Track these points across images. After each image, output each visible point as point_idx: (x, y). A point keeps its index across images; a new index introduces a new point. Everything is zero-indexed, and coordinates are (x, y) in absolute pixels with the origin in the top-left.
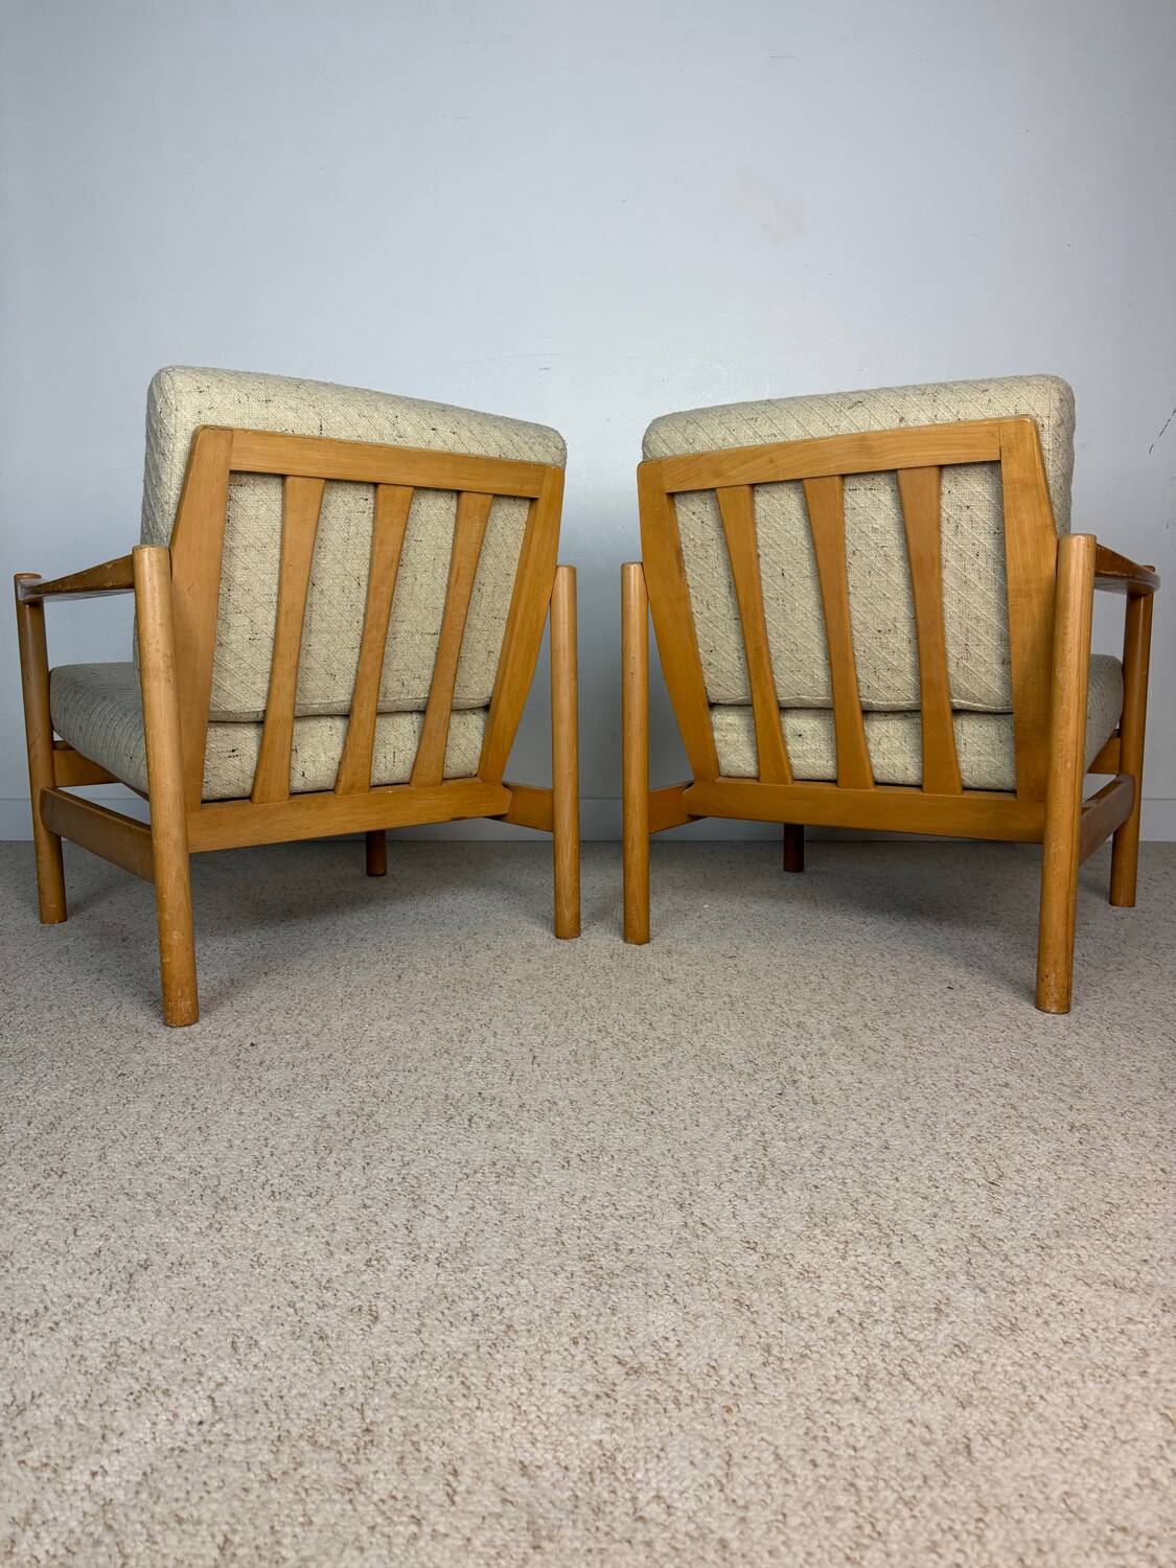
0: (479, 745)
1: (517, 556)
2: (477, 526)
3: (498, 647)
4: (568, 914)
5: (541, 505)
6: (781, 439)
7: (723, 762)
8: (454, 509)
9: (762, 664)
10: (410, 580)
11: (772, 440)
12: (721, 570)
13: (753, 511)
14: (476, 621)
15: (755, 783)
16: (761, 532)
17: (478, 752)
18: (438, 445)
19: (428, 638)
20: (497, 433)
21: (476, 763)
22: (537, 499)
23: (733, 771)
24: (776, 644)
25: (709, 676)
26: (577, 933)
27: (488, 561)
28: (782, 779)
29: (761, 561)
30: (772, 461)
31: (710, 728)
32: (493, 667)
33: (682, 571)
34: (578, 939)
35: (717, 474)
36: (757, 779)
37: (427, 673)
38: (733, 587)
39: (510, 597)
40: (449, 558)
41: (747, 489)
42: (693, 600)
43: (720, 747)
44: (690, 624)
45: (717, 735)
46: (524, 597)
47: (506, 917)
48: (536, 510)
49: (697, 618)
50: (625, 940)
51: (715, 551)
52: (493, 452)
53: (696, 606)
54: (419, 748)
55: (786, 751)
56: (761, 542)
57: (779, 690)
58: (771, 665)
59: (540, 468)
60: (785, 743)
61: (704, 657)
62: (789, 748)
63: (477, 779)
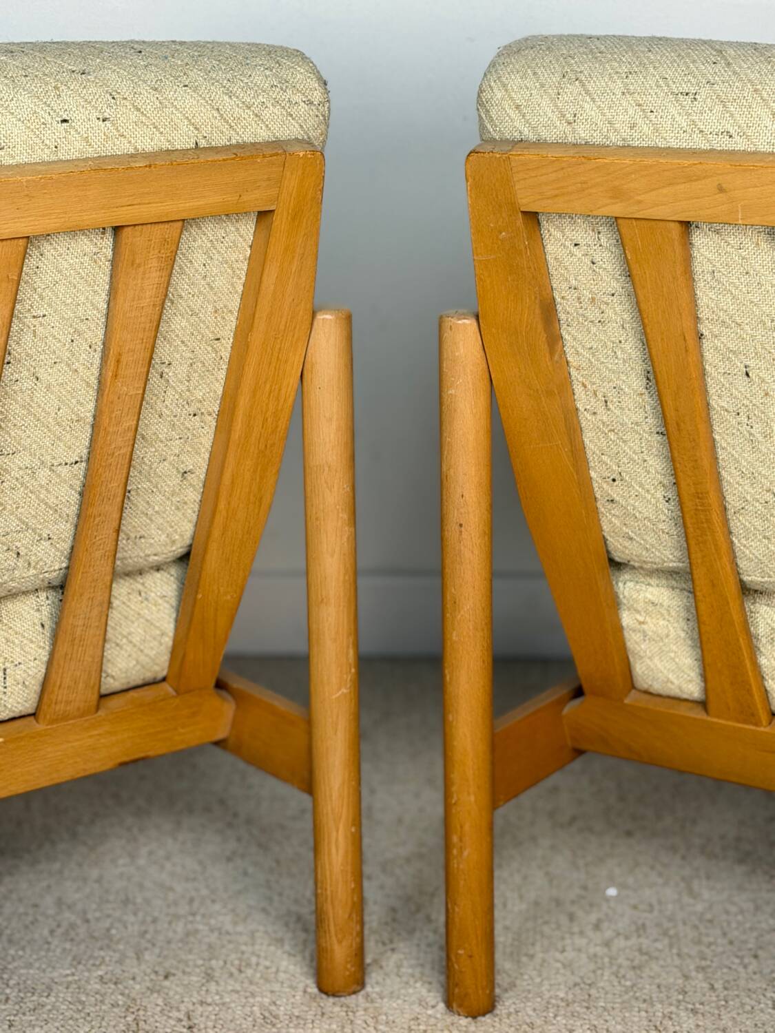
0: (169, 627)
1: (235, 303)
2: (154, 277)
3: (199, 463)
4: (340, 952)
5: (280, 222)
6: (739, 144)
7: (639, 669)
8: (109, 253)
9: (708, 521)
10: (28, 384)
11: (723, 144)
12: (631, 348)
13: (688, 260)
14: (153, 426)
15: (699, 714)
16: (706, 296)
17: (168, 641)
18: (73, 148)
19: (64, 471)
20: (189, 102)
21: (164, 659)
22: (272, 211)
23: (657, 687)
24: (736, 488)
25: (610, 522)
26: (358, 983)
27: (177, 324)
28: (749, 716)
29: (706, 344)
30: (721, 190)
31: (615, 604)
32: (193, 496)
33: (554, 340)
34: (360, 997)
35: (617, 194)
36: (703, 704)
37: (65, 530)
38: (653, 378)
39: (222, 375)
40: (100, 333)
41: (676, 230)
42: (578, 389)
43: (633, 641)
44: (573, 430)
45: (626, 619)
46: (250, 371)
47: (226, 921)
48: (269, 229)
49: (586, 420)
50: (449, 1005)
51: (619, 312)
52: (183, 140)
53: (582, 400)
54: (52, 654)
55: (757, 667)
56: (704, 313)
57: (742, 564)
58: (726, 521)
59: (276, 150)
60: (753, 651)
61: (601, 488)
62: (763, 661)
63: (167, 688)
